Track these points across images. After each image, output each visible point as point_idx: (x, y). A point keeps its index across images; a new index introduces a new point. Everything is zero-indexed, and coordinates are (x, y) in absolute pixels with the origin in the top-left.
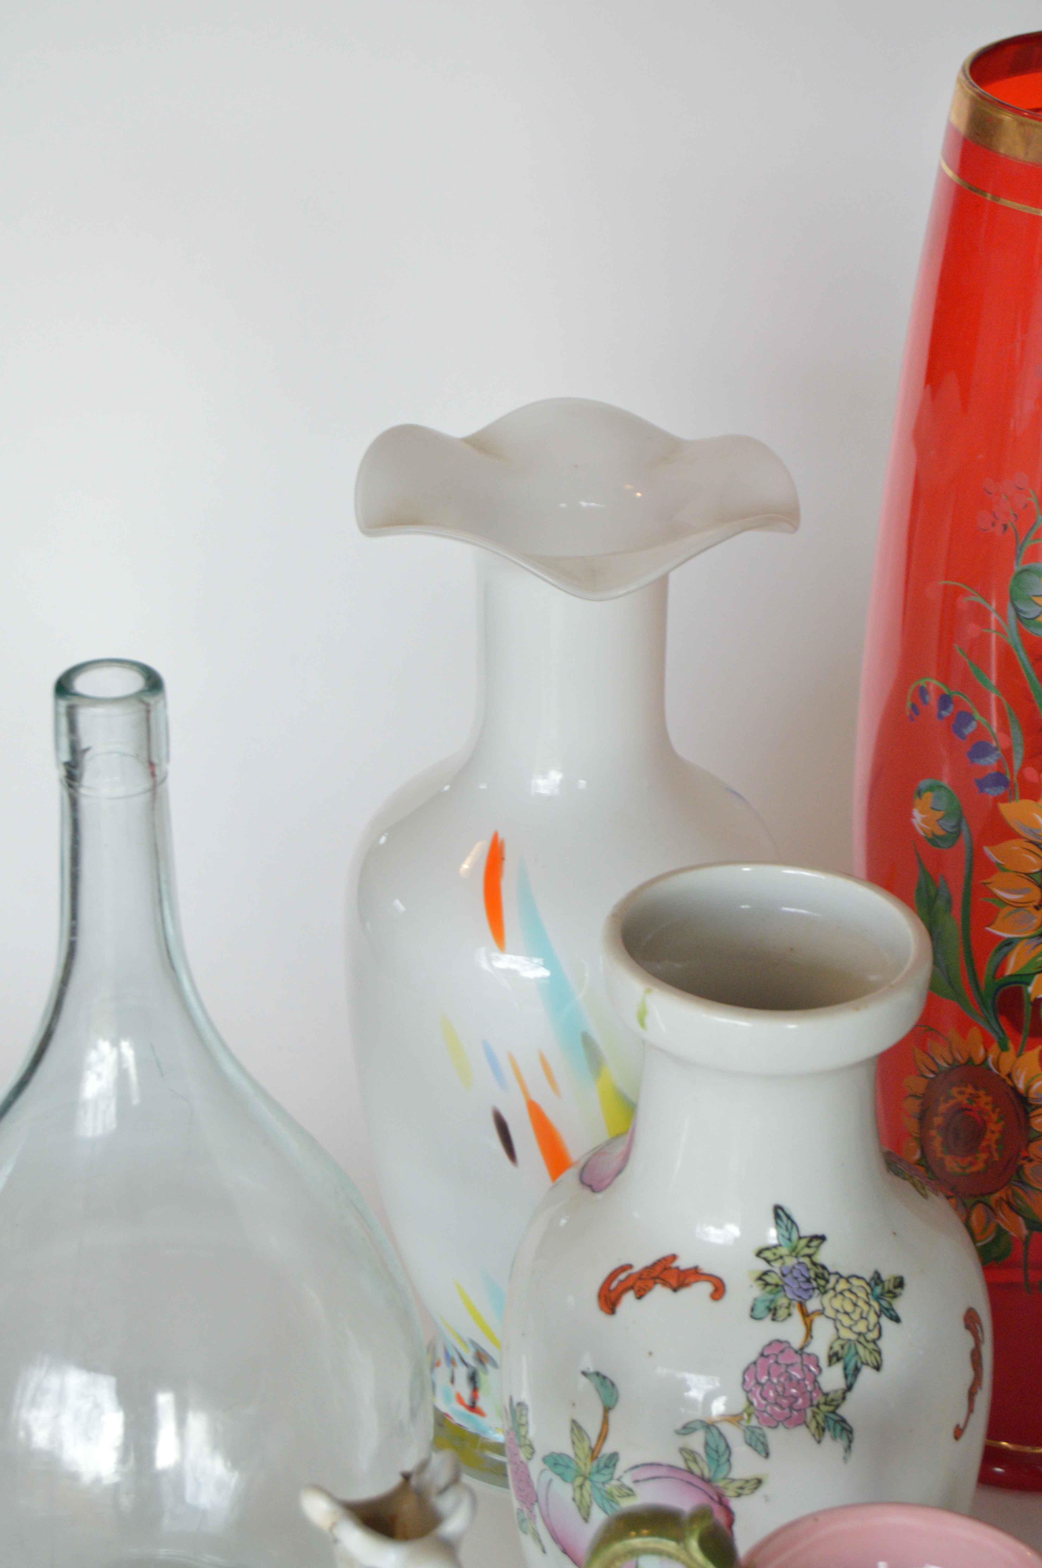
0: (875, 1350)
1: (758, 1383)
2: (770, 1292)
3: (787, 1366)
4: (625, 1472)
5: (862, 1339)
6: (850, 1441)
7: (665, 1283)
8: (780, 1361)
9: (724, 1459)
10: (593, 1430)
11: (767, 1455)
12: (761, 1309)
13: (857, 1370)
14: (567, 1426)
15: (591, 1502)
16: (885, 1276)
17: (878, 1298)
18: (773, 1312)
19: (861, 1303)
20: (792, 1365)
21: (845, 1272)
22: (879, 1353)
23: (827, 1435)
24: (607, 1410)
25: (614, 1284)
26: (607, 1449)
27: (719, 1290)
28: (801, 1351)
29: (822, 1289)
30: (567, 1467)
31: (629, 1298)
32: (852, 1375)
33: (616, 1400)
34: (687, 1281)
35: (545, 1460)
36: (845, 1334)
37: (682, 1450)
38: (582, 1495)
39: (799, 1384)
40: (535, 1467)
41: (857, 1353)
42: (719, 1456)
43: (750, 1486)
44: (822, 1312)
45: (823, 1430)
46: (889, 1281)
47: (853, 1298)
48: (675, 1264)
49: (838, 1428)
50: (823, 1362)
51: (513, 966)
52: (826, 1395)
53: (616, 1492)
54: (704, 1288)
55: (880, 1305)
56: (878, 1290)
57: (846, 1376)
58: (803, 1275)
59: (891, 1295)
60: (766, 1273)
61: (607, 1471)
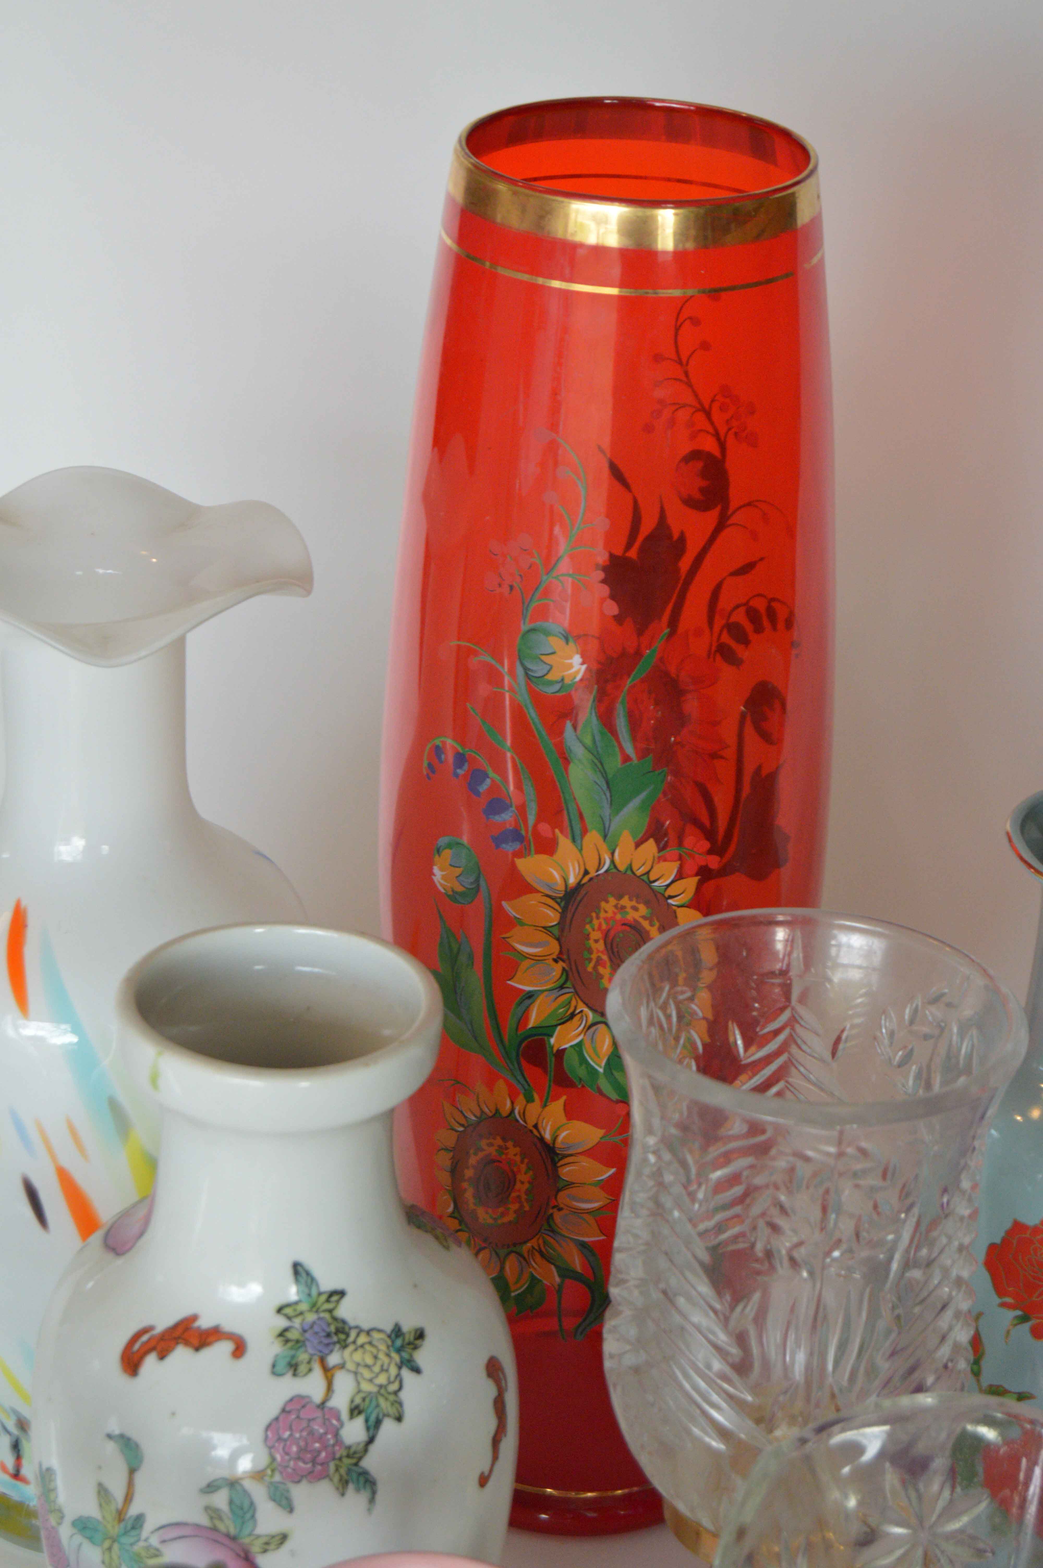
0: (396, 1402)
1: (280, 1439)
2: (292, 1348)
3: (309, 1420)
4: (152, 1532)
5: (383, 1391)
6: (374, 1493)
7: (187, 1343)
8: (302, 1415)
9: (248, 1516)
10: (118, 1492)
11: (291, 1510)
12: (281, 1366)
13: (378, 1423)
14: (94, 1489)
15: (120, 1564)
16: (405, 1328)
17: (399, 1350)
18: (294, 1368)
19: (381, 1356)
20: (313, 1419)
21: (366, 1326)
22: (400, 1404)
23: (351, 1487)
24: (132, 1471)
25: (137, 1347)
26: (134, 1510)
27: (240, 1349)
28: (322, 1405)
29: (343, 1344)
30: (96, 1530)
31: (151, 1360)
32: (373, 1427)
33: (141, 1462)
34: (209, 1340)
35: (74, 1524)
36: (366, 1387)
37: (207, 1508)
38: (111, 1557)
39: (321, 1438)
40: (65, 1532)
41: (378, 1406)
42: (245, 1513)
43: (275, 1541)
44: (342, 1366)
45: (347, 1482)
46: (410, 1332)
47: (374, 1351)
48: (197, 1324)
49: (362, 1479)
50: (345, 1415)
51: (40, 1033)
52: (349, 1448)
53: (143, 1554)
54: (224, 1348)
55: (401, 1357)
56: (399, 1342)
57: (368, 1429)
58: (324, 1330)
59: (412, 1346)
60: (286, 1330)
61: (133, 1533)
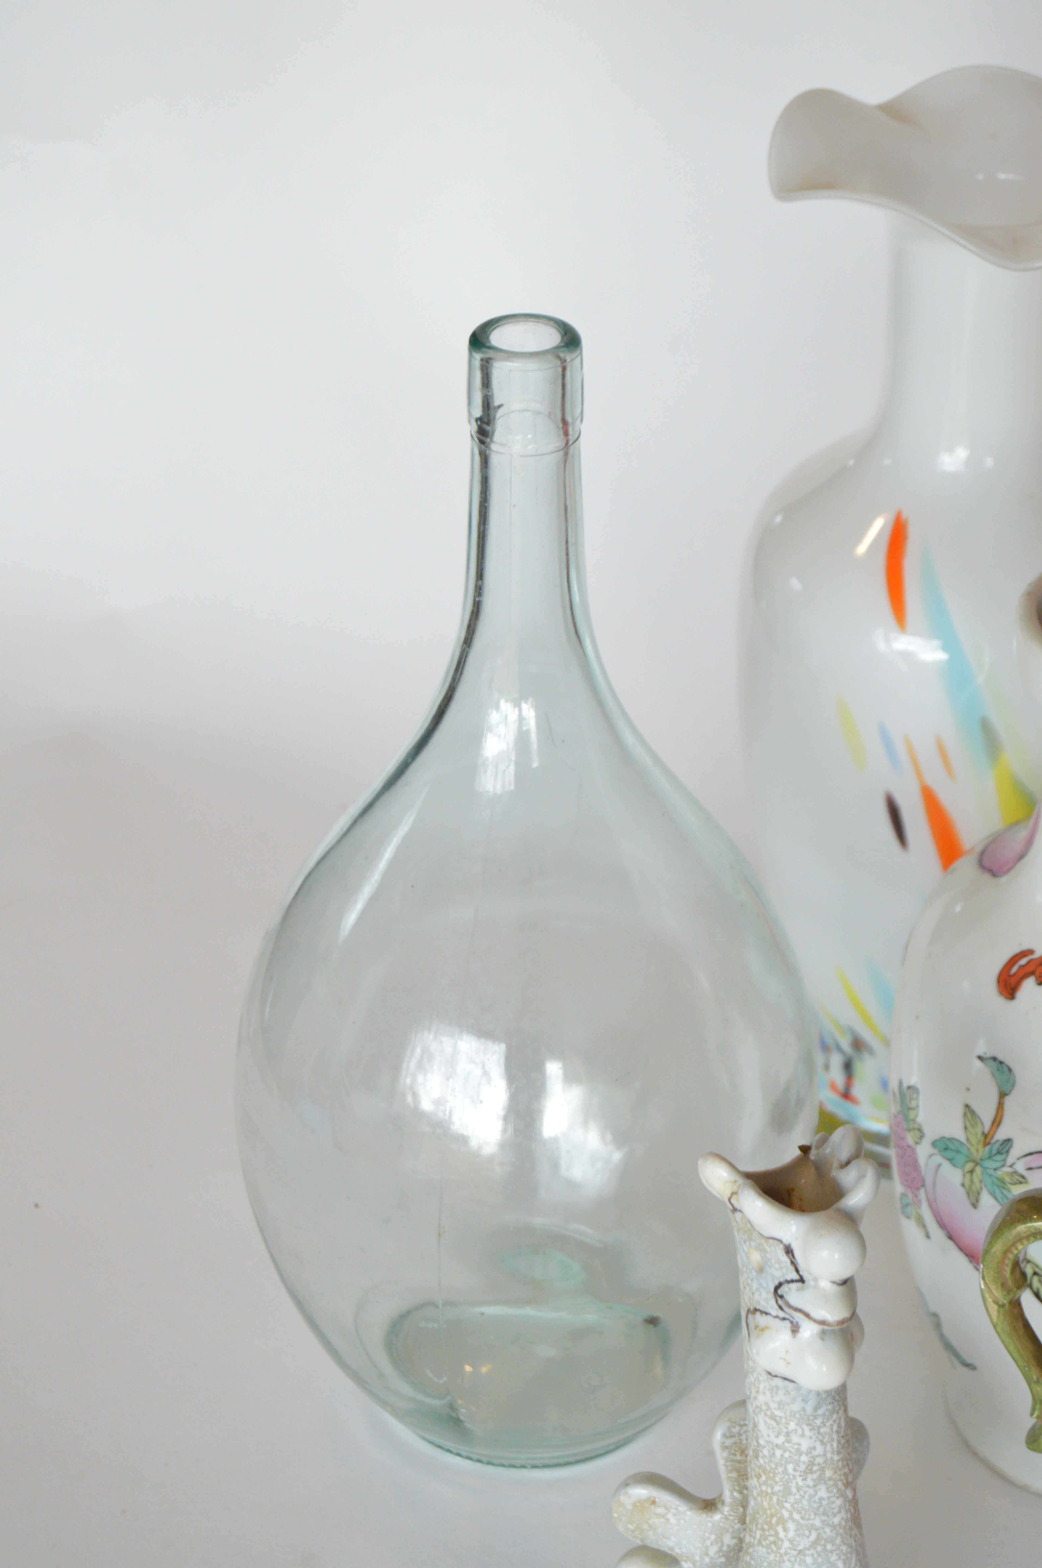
4: (1019, 1159)
10: (987, 1115)
14: (960, 1110)
15: (981, 1188)
24: (1003, 1095)
25: (1014, 969)
26: (1001, 1134)
30: (958, 1152)
31: (1029, 986)
33: (1013, 1086)
35: (934, 1144)
38: (972, 1181)
40: (923, 1151)
51: (911, 648)
53: (1007, 1179)
61: (999, 1157)
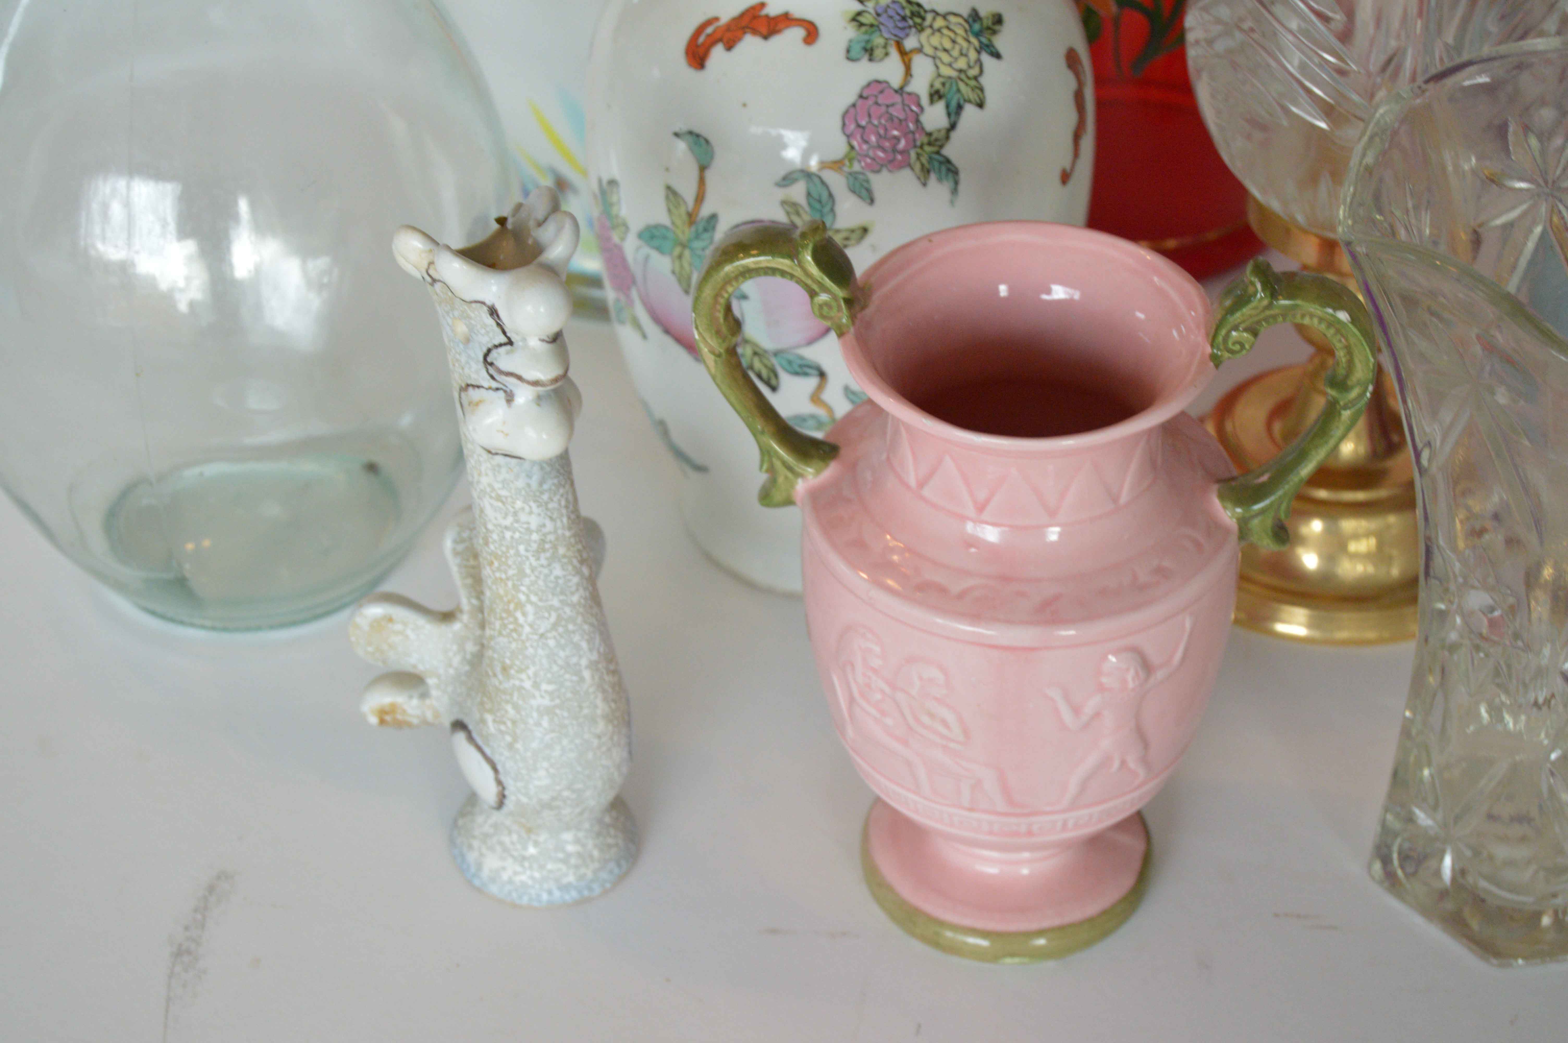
0: (977, 87)
1: (859, 126)
2: (866, 33)
3: (888, 106)
4: (726, 234)
5: (963, 76)
6: (956, 183)
7: (755, 32)
8: (880, 101)
9: (827, 209)
10: (688, 193)
11: (872, 201)
12: (857, 50)
13: (960, 107)
14: (661, 193)
15: (692, 272)
16: (983, 13)
17: (977, 35)
18: (869, 52)
19: (960, 40)
20: (893, 105)
21: (941, 10)
22: (981, 89)
23: (933, 177)
24: (703, 169)
25: (701, 39)
26: (706, 211)
27: (812, 33)
28: (900, 91)
29: (919, 27)
30: (665, 238)
31: (718, 52)
32: (955, 112)
33: (712, 158)
34: (777, 28)
35: (640, 235)
36: (946, 71)
37: (784, 203)
38: (682, 267)
39: (901, 124)
40: (631, 247)
41: (959, 91)
42: (823, 207)
43: (854, 236)
44: (920, 50)
45: (928, 171)
46: (987, 18)
47: (952, 35)
48: (765, 12)
49: (944, 169)
50: (925, 100)
52: (929, 134)
54: (796, 34)
55: (980, 42)
56: (977, 27)
57: (949, 115)
58: (898, 14)
59: (989, 32)
60: (859, 14)
61: (706, 236)
